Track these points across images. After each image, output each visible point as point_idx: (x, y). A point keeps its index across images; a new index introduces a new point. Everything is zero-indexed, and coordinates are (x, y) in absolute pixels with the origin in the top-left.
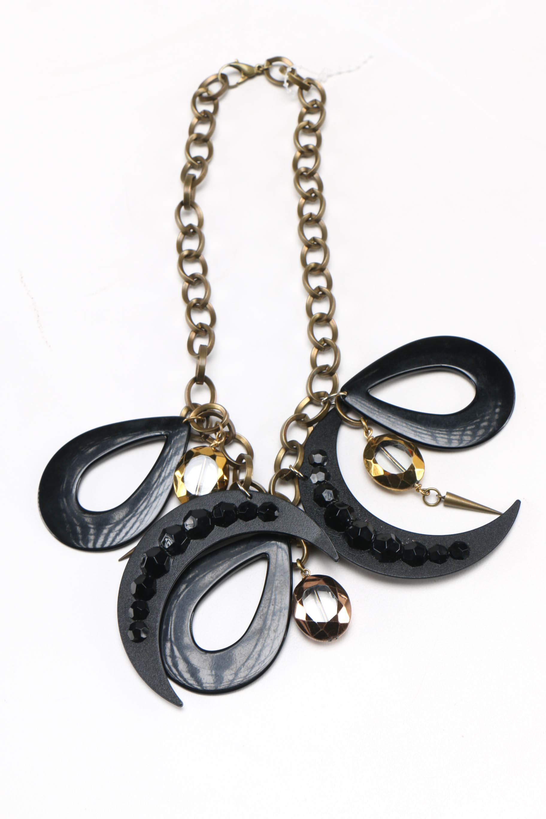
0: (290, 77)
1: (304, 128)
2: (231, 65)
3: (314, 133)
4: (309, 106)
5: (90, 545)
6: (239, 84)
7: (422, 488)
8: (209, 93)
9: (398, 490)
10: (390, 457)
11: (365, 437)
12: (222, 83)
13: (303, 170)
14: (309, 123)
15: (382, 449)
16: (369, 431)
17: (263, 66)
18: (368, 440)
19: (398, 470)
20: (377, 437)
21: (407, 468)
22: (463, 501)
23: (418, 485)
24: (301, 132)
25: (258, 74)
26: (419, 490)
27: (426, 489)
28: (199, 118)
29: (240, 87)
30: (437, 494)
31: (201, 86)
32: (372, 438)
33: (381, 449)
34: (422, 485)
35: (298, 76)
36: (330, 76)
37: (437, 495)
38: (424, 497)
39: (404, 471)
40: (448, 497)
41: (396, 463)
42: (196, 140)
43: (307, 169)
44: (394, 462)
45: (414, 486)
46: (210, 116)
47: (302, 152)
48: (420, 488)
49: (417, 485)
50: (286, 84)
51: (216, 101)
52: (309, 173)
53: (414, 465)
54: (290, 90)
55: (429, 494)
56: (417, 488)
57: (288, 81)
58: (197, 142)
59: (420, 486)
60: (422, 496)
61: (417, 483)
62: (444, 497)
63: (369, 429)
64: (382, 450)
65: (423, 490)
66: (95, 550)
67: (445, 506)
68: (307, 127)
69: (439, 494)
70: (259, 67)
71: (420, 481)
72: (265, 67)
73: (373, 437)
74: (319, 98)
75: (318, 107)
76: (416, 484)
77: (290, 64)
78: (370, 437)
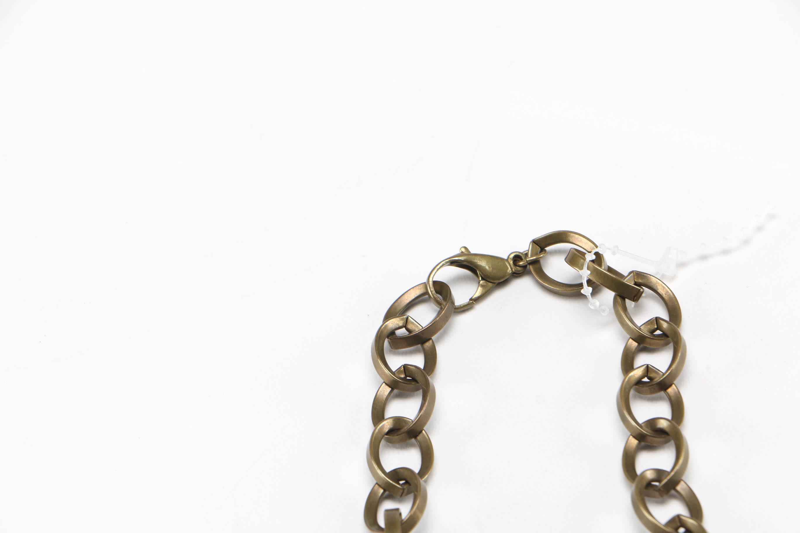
0: (595, 272)
1: (639, 382)
2: (453, 263)
3: (662, 393)
4: (645, 332)
6: (475, 301)
8: (410, 326)
12: (439, 303)
13: (650, 475)
14: (648, 369)
17: (526, 255)
24: (632, 392)
25: (516, 275)
28: (393, 385)
29: (479, 308)
31: (389, 315)
35: (610, 269)
36: (682, 265)
42: (391, 432)
43: (660, 473)
46: (419, 378)
47: (640, 437)
50: (587, 290)
51: (428, 344)
52: (665, 481)
54: (595, 302)
57: (589, 282)
58: (395, 438)
68: (646, 380)
70: (517, 258)
72: (530, 258)
74: (663, 314)
75: (665, 335)
77: (588, 246)
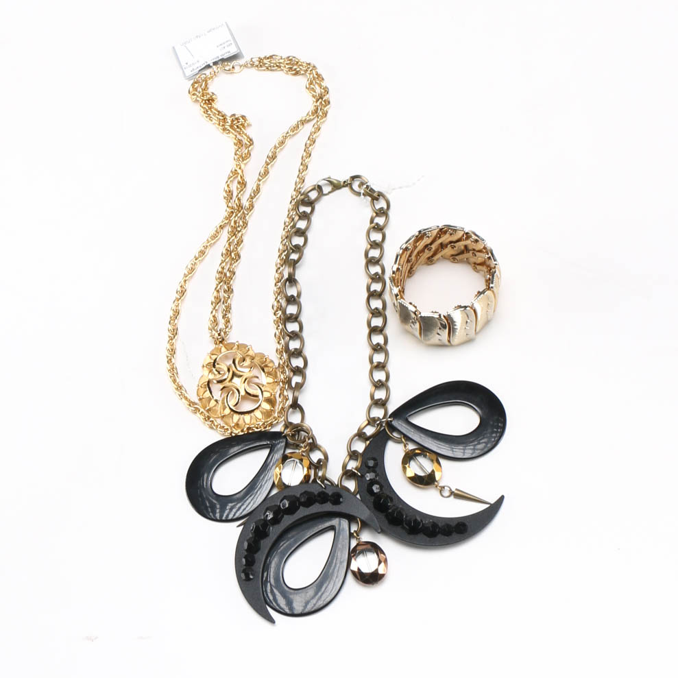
0: (366, 190)
1: (373, 227)
2: (324, 180)
3: (380, 231)
4: (378, 211)
6: (329, 193)
8: (309, 198)
9: (423, 486)
10: (419, 463)
11: (404, 449)
12: (318, 192)
13: (371, 258)
14: (377, 224)
16: (407, 445)
17: (347, 181)
18: (406, 451)
19: (424, 473)
21: (430, 472)
22: (466, 495)
24: (371, 231)
26: (437, 487)
28: (300, 217)
31: (303, 194)
34: (439, 483)
35: (371, 190)
37: (449, 491)
38: (440, 492)
39: (428, 474)
40: (456, 492)
41: (423, 468)
42: (295, 232)
43: (374, 258)
45: (434, 484)
46: (307, 215)
47: (371, 245)
50: (362, 195)
51: (313, 205)
53: (435, 470)
54: (364, 200)
55: (444, 490)
58: (297, 234)
61: (436, 482)
62: (454, 492)
64: (414, 459)
65: (440, 487)
67: (455, 497)
68: (376, 227)
69: (451, 490)
73: (409, 449)
74: (385, 206)
75: (384, 213)
77: (366, 181)
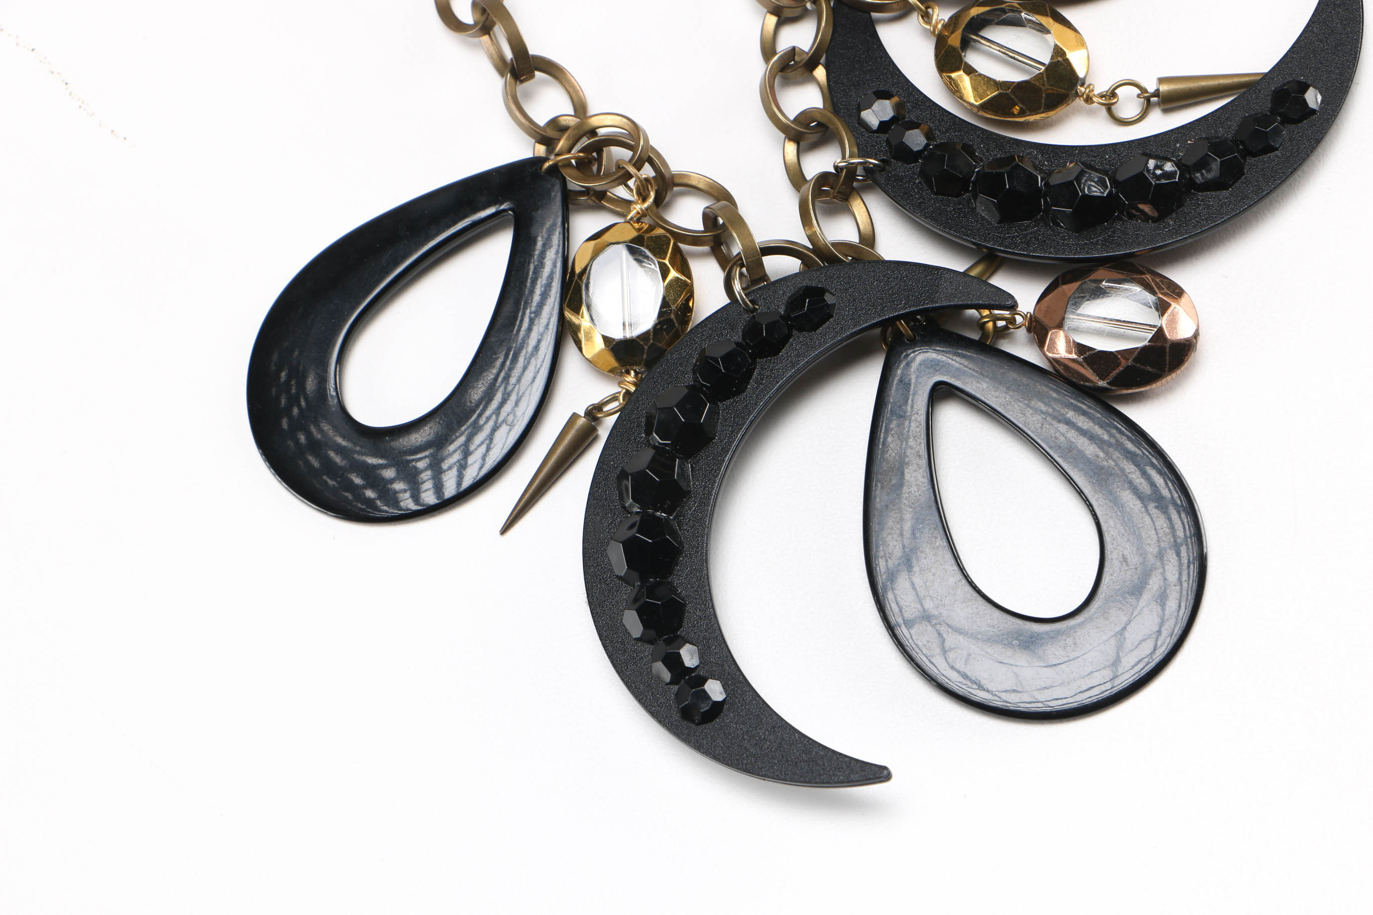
5: (429, 498)
7: (1096, 92)
9: (1043, 115)
10: (998, 48)
11: (926, 29)
15: (974, 37)
16: (930, 10)
18: (934, 31)
19: (1027, 72)
20: (951, 18)
21: (1046, 59)
22: (1203, 83)
23: (1086, 89)
26: (1091, 99)
27: (1107, 91)
30: (1139, 92)
32: (942, 22)
33: (973, 39)
34: (1094, 86)
37: (1138, 96)
38: (1109, 108)
39: (1043, 68)
40: (1164, 88)
41: (1016, 57)
44: (1011, 56)
45: (1077, 95)
48: (1091, 95)
49: (1083, 89)
53: (1061, 46)
55: (1118, 100)
56: (1085, 96)
59: (1091, 87)
60: (1103, 111)
61: (1082, 85)
62: (1157, 94)
63: (927, 8)
64: (975, 41)
65: (1102, 96)
66: (445, 505)
67: (1166, 111)
69: (1143, 90)
71: (1087, 79)
73: (944, 21)
76: (1079, 87)
78: (937, 23)
